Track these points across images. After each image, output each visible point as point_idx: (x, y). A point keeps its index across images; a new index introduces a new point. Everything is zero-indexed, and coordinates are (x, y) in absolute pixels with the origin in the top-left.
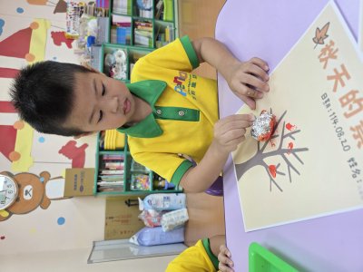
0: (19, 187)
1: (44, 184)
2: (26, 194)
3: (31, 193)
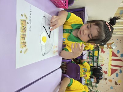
0: (111, 47)
1: (107, 47)
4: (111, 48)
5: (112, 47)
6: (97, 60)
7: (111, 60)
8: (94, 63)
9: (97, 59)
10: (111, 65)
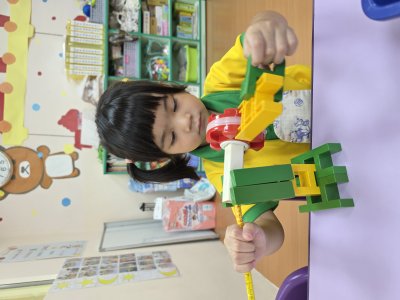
0: (13, 162)
1: (42, 160)
2: (23, 171)
3: (28, 170)
4: (14, 155)
5: (7, 165)
6: (116, 55)
7: (11, 58)
8: (136, 28)
9: (119, 62)
10: (13, 28)
